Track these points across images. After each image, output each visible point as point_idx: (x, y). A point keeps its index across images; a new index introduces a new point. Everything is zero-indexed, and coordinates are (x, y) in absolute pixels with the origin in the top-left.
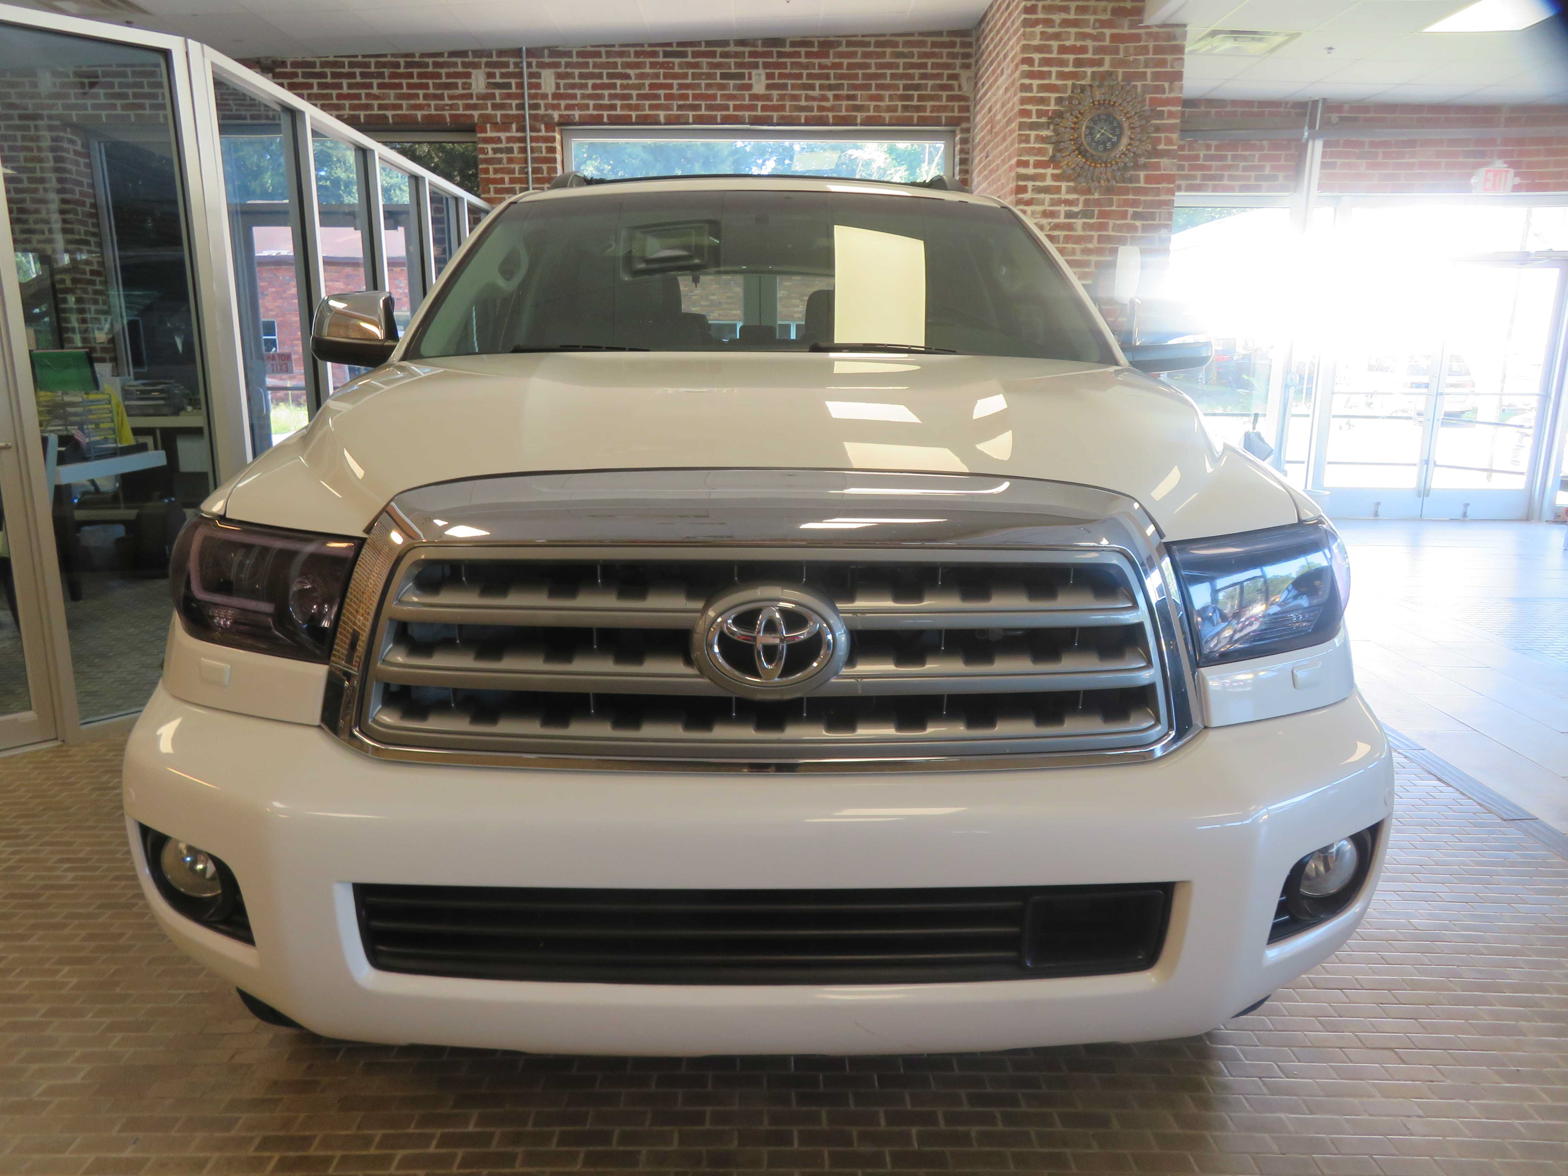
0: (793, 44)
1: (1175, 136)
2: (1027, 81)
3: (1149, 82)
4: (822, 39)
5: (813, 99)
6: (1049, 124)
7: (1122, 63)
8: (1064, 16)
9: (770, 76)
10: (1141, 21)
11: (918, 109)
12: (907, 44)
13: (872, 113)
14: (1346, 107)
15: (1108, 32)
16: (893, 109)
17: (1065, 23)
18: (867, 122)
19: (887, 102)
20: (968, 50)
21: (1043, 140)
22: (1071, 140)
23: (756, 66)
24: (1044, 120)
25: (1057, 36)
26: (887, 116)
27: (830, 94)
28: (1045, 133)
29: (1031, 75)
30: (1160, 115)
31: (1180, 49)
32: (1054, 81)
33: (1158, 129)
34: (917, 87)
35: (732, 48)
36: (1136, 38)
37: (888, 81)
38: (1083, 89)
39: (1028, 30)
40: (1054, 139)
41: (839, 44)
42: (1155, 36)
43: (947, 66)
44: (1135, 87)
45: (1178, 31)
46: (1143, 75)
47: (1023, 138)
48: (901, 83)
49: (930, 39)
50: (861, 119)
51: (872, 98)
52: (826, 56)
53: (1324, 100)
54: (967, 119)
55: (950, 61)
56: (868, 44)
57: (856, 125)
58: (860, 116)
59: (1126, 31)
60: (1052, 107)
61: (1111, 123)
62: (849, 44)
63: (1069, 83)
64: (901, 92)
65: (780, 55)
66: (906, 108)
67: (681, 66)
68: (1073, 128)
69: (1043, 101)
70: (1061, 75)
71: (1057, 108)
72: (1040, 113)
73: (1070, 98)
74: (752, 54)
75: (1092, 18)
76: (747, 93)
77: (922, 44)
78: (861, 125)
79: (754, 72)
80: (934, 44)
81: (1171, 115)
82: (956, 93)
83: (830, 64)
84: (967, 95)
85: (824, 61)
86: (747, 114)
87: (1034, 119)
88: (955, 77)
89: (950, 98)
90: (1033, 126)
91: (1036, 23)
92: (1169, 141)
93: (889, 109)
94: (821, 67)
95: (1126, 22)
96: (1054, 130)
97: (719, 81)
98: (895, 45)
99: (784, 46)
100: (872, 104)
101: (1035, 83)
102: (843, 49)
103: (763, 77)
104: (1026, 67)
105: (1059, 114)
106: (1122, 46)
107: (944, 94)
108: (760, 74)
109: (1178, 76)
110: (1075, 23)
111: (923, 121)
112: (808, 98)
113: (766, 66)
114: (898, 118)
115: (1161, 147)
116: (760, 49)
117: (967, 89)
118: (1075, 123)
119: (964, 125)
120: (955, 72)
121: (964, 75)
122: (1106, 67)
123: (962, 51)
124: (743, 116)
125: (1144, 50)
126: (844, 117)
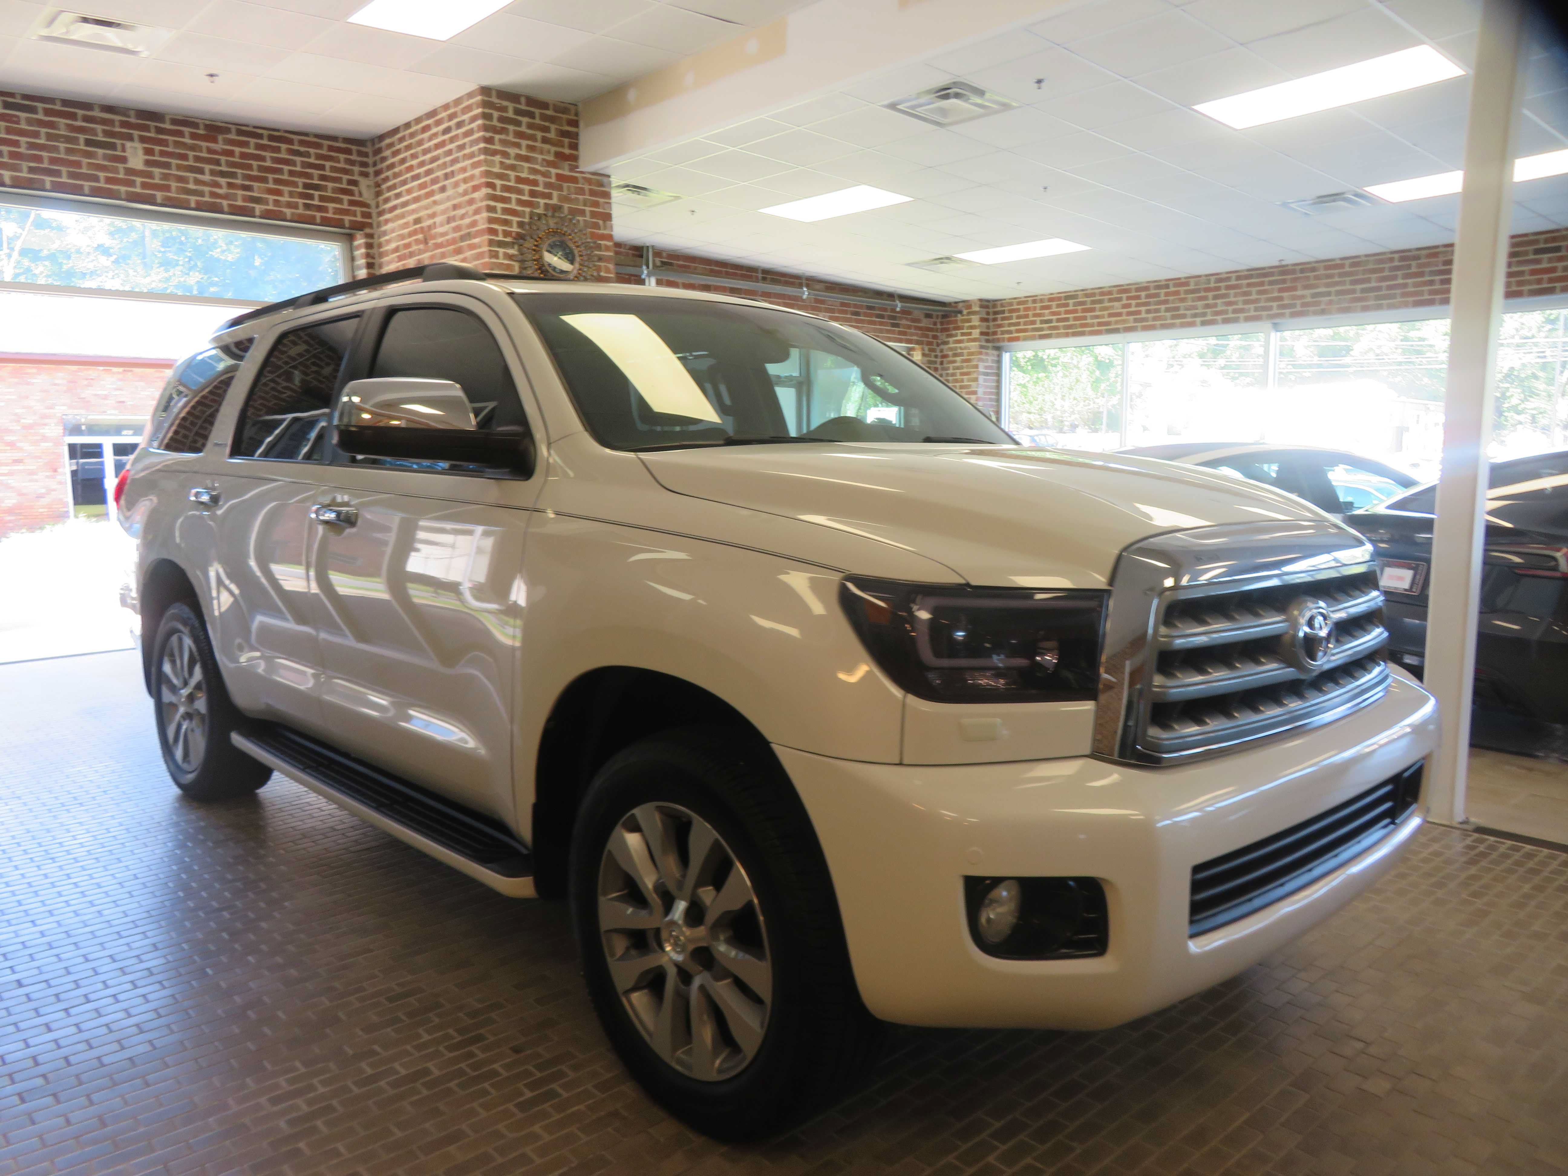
0: (175, 122)
1: (611, 266)
2: (492, 203)
3: (588, 218)
4: (208, 122)
5: (204, 183)
6: (513, 243)
7: (566, 199)
8: (517, 151)
9: (148, 152)
10: (577, 167)
11: (320, 209)
12: (302, 143)
13: (271, 207)
14: (664, 254)
15: (554, 171)
16: (295, 206)
17: (519, 157)
18: (267, 215)
19: (285, 199)
20: (365, 159)
21: (510, 257)
22: (535, 260)
23: (130, 138)
24: (508, 239)
25: (513, 168)
26: (288, 212)
27: (223, 181)
28: (511, 251)
29: (494, 198)
30: (599, 247)
31: (607, 195)
32: (513, 206)
33: (600, 259)
34: (316, 187)
35: (96, 113)
36: (574, 180)
37: (285, 177)
38: (540, 216)
39: (489, 158)
40: (520, 257)
41: (227, 131)
42: (589, 181)
43: (346, 171)
44: (578, 221)
45: (605, 180)
46: (582, 213)
47: (493, 253)
48: (301, 181)
49: (326, 143)
50: (261, 212)
51: (271, 192)
52: (215, 141)
53: (653, 246)
54: (370, 225)
55: (347, 167)
56: (260, 136)
57: (254, 217)
58: (258, 208)
59: (567, 173)
60: (515, 229)
61: (564, 250)
62: (240, 132)
63: (527, 210)
64: (300, 190)
65: (159, 130)
66: (307, 206)
67: (29, 122)
68: (534, 250)
69: (506, 222)
70: (520, 202)
71: (519, 230)
72: (506, 234)
73: (530, 224)
74: (124, 124)
75: (540, 157)
76: (121, 166)
77: (318, 146)
78: (261, 217)
79: (128, 144)
80: (331, 148)
81: (607, 248)
82: (356, 198)
83: (220, 150)
84: (368, 202)
85: (212, 145)
86: (123, 189)
87: (500, 238)
88: (354, 183)
89: (352, 203)
90: (501, 244)
91: (494, 153)
92: (608, 270)
93: (290, 205)
94: (210, 151)
95: (566, 164)
96: (519, 250)
97: (82, 147)
98: (290, 142)
99: (163, 122)
100: (271, 198)
101: (500, 205)
102: (233, 136)
103: (140, 152)
104: (490, 191)
105: (520, 237)
106: (565, 185)
107: (346, 198)
108: (135, 148)
109: (608, 217)
110: (527, 159)
111: (326, 222)
112: (197, 182)
113: (143, 139)
114: (300, 215)
115: (602, 274)
116: (133, 120)
117: (367, 195)
118: (536, 246)
119: (368, 231)
120: (354, 178)
121: (364, 183)
122: (554, 201)
123: (359, 159)
124: (118, 191)
125: (581, 191)
126: (241, 207)
